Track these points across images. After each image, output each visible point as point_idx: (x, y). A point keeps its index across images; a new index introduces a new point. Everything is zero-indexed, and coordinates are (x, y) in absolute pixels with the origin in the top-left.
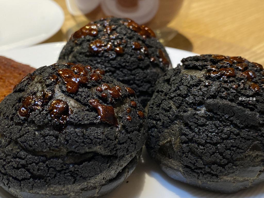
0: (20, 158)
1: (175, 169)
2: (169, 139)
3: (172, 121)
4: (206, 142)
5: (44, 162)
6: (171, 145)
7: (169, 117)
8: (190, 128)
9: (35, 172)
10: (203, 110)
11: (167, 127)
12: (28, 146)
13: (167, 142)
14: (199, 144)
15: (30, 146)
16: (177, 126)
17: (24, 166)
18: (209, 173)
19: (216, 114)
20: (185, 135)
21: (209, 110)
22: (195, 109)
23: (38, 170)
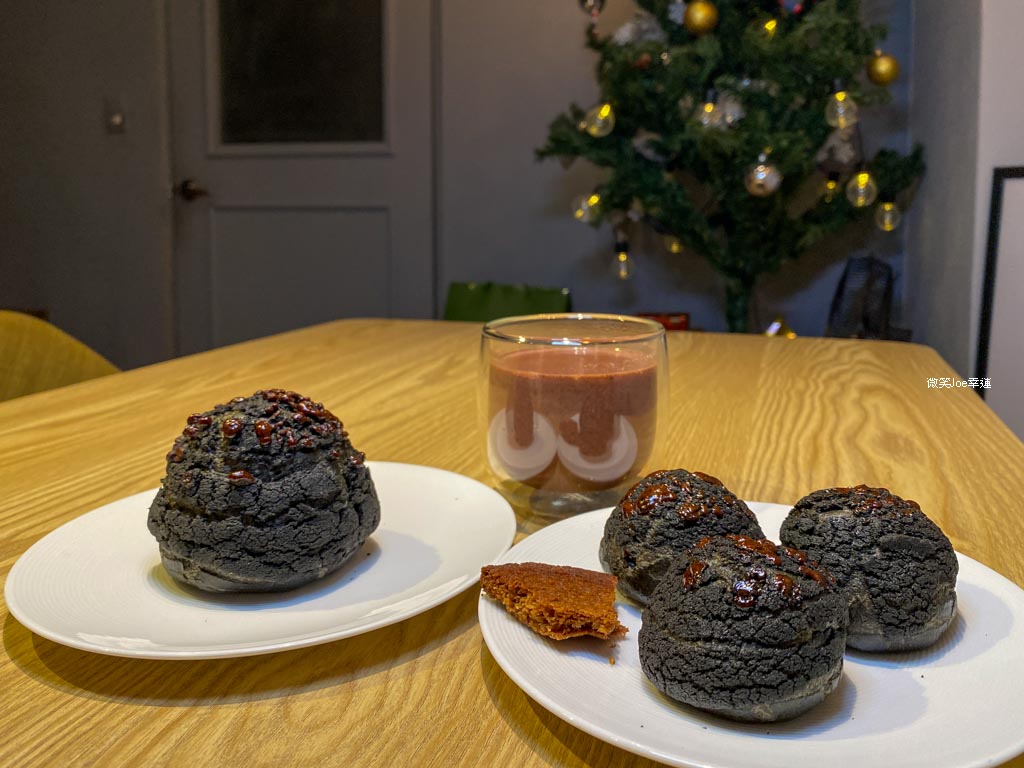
0: (767, 658)
1: (871, 635)
2: (854, 599)
3: (848, 575)
4: (901, 587)
5: (796, 653)
6: (861, 604)
7: (843, 572)
8: (876, 576)
9: (791, 670)
10: (877, 553)
11: (844, 586)
12: (771, 640)
13: (854, 603)
14: (894, 592)
15: (775, 638)
16: (857, 581)
17: (774, 667)
18: (914, 623)
19: (894, 552)
20: (874, 586)
21: (884, 550)
22: (869, 553)
23: (795, 664)
